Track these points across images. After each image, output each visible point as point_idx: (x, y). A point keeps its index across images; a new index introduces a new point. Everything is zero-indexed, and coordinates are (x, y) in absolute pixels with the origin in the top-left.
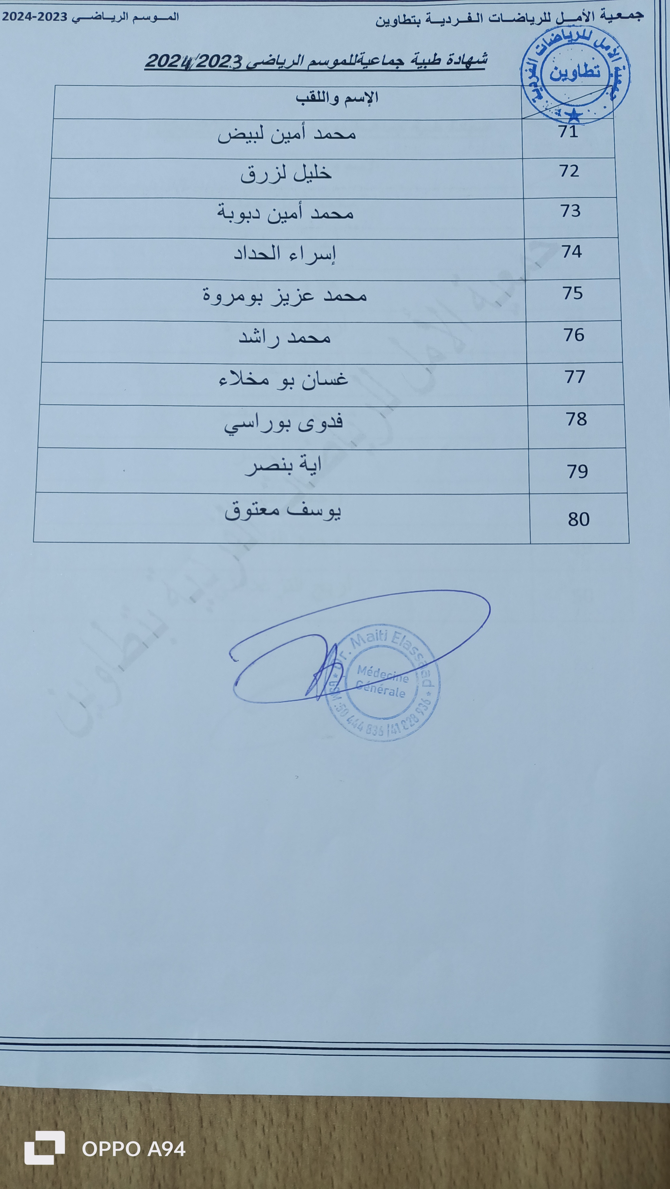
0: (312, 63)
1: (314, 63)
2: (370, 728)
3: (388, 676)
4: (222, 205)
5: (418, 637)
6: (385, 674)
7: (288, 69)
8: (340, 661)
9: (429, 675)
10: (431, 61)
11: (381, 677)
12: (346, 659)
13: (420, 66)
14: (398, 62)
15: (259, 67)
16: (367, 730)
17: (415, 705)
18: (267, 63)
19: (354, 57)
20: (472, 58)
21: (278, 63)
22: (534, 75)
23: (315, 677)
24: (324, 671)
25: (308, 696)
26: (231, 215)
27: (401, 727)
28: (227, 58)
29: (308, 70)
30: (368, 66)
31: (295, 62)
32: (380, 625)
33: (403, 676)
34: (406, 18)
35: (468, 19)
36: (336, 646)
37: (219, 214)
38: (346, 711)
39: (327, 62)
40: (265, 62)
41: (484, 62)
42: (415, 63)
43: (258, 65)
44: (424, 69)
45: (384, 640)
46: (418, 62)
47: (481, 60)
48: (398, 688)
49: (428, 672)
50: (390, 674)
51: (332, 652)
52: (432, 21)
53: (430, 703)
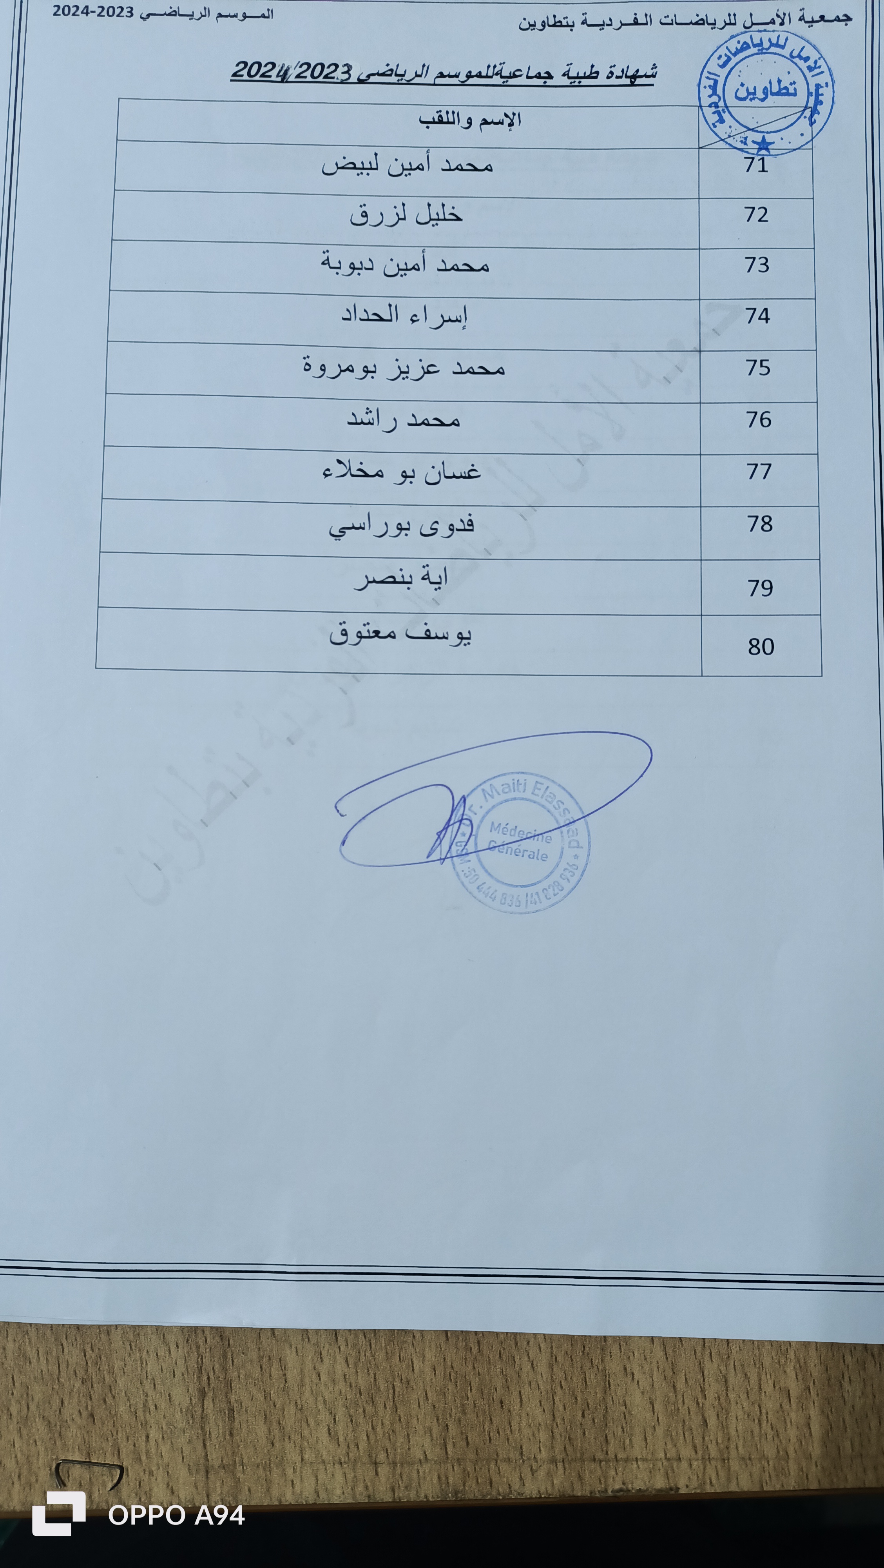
0: (439, 75)
1: (442, 75)
2: (505, 898)
3: (527, 835)
4: (326, 253)
5: (564, 789)
6: (523, 832)
7: (408, 83)
8: (469, 817)
9: (577, 834)
10: (587, 74)
11: (519, 836)
12: (476, 814)
13: (573, 80)
14: (546, 75)
15: (372, 79)
16: (501, 900)
17: (560, 870)
18: (383, 74)
19: (491, 69)
20: (637, 71)
21: (396, 75)
22: (715, 93)
23: (439, 836)
24: (450, 829)
25: (430, 859)
26: (338, 265)
27: (542, 896)
28: (333, 68)
29: (434, 84)
30: (509, 80)
31: (418, 73)
32: (518, 773)
33: (545, 835)
34: (557, 20)
35: (634, 21)
36: (464, 799)
37: (323, 263)
38: (476, 877)
39: (457, 74)
40: (380, 72)
41: (653, 76)
42: (566, 77)
43: (371, 77)
44: (578, 84)
45: (522, 791)
46: (570, 75)
47: (649, 73)
48: (539, 850)
49: (575, 831)
50: (530, 833)
51: (459, 805)
52: (588, 23)
53: (578, 868)
